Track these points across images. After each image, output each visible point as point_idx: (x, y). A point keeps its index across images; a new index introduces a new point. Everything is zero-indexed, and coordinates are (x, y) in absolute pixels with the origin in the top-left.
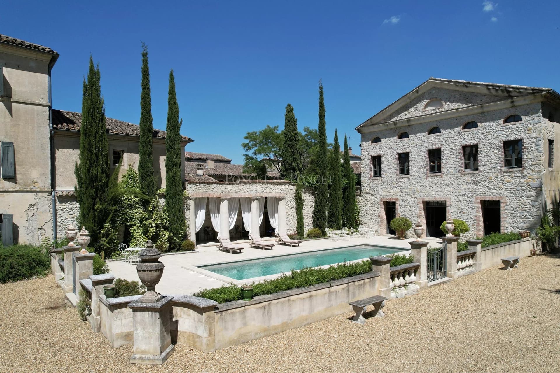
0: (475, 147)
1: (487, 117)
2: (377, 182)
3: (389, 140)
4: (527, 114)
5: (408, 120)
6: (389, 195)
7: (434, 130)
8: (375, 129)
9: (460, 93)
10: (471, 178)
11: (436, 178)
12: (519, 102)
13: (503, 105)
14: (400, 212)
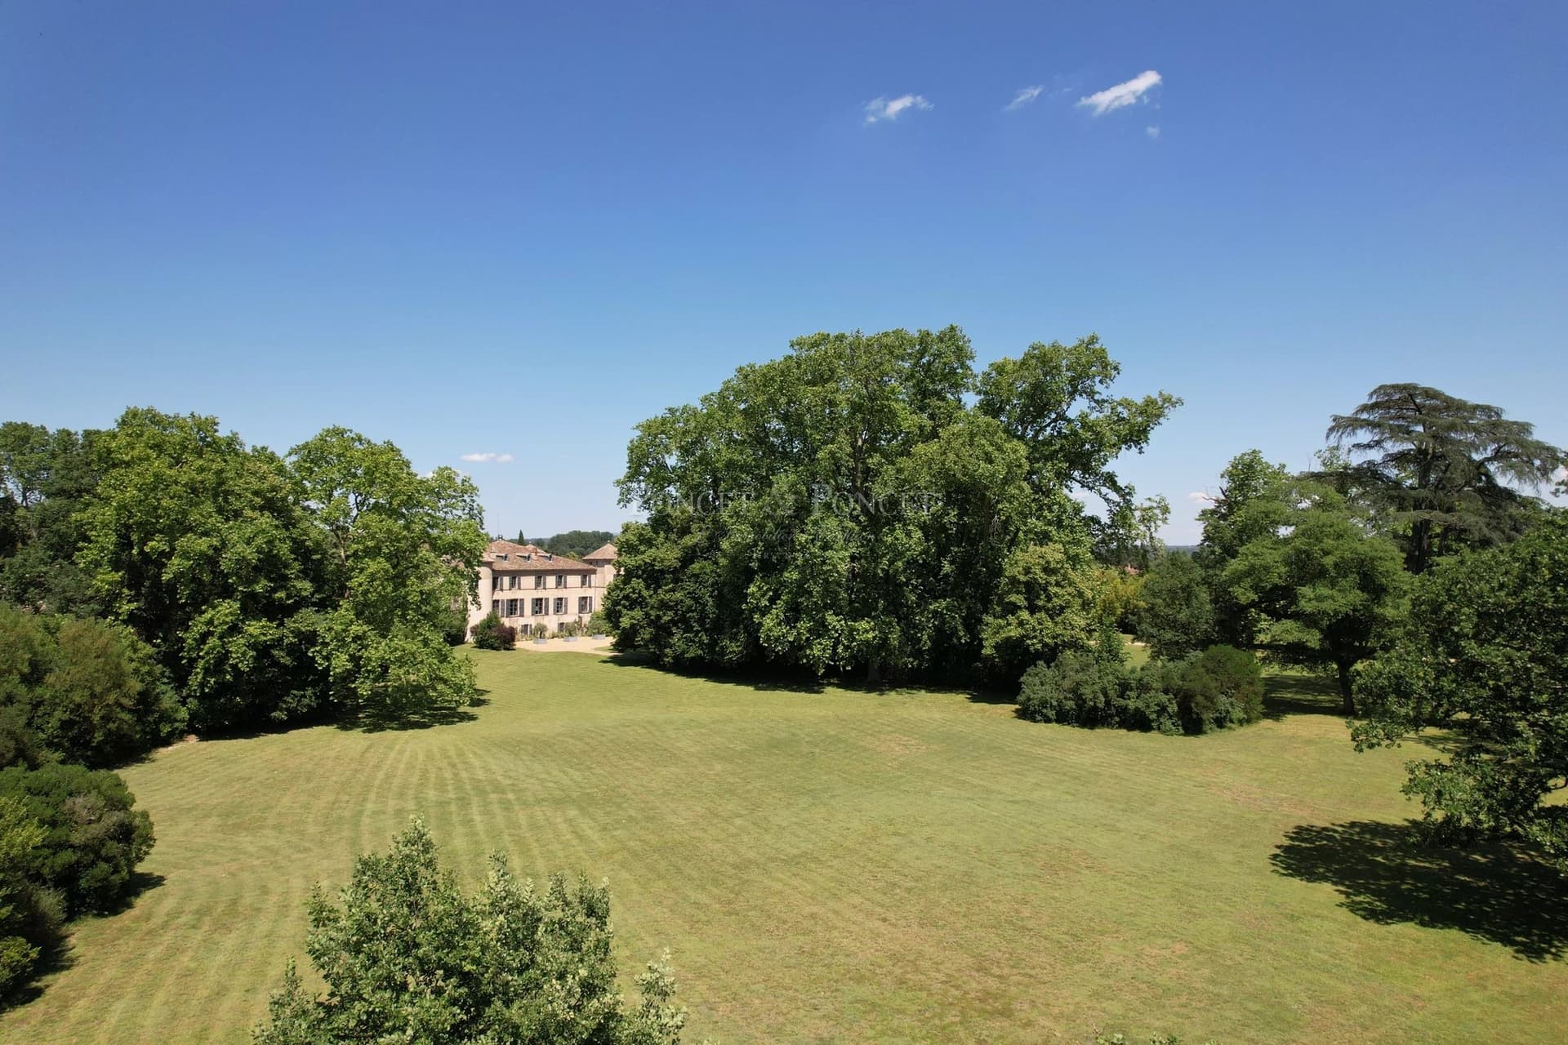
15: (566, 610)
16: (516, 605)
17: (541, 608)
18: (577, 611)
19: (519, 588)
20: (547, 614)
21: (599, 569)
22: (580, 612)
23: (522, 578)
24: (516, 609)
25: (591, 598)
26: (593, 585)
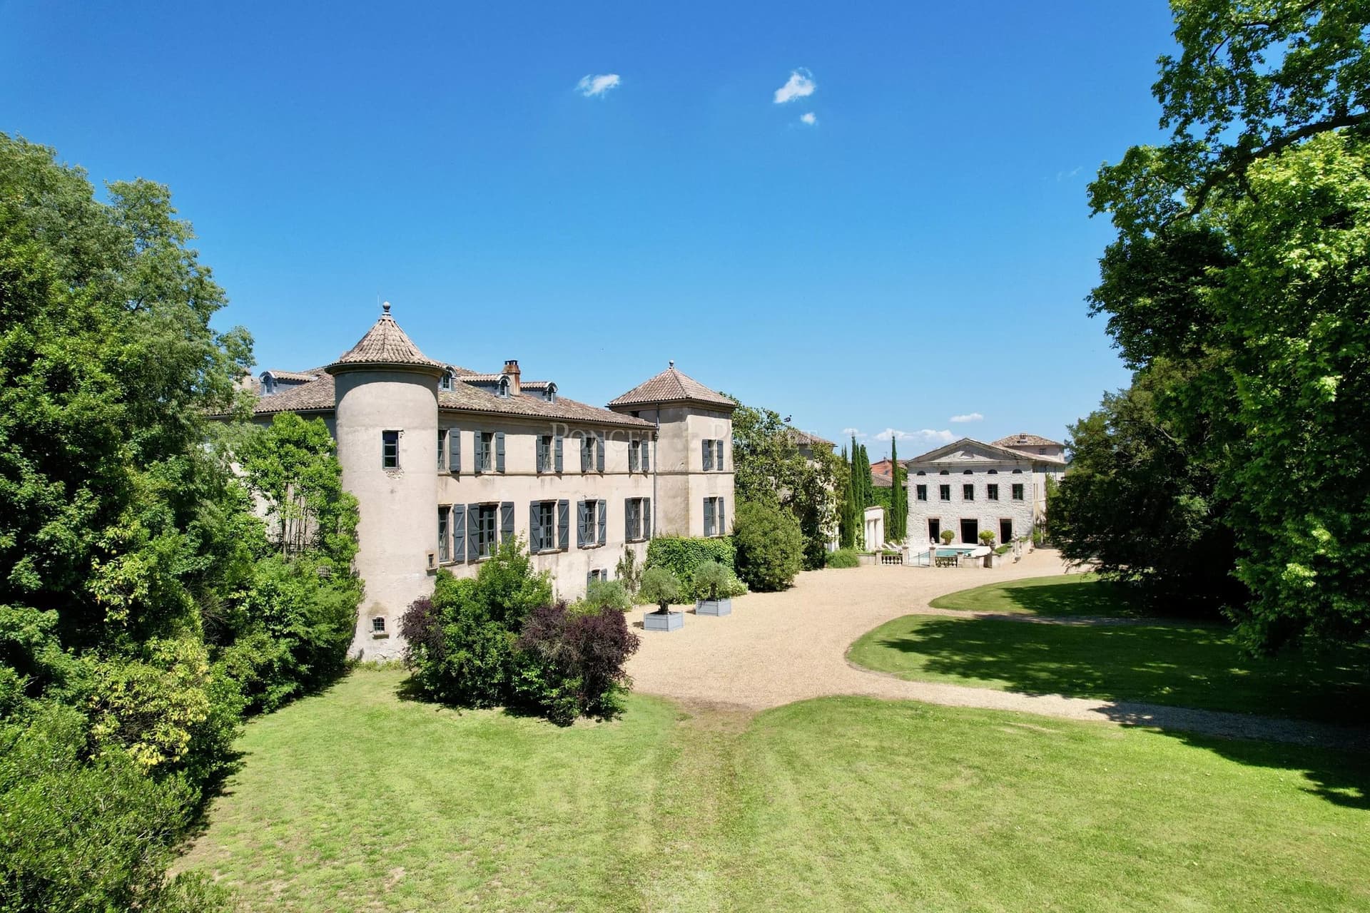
0: (996, 486)
1: (1003, 468)
2: (922, 504)
3: (933, 475)
4: (1026, 470)
5: (950, 464)
6: (934, 515)
7: (968, 472)
8: (921, 465)
9: (986, 451)
10: (994, 505)
11: (969, 504)
12: (1021, 463)
13: (1013, 463)
14: (943, 528)
15: (603, 535)
16: (492, 524)
17: (549, 531)
18: (623, 539)
19: (501, 472)
20: (564, 548)
21: (664, 428)
22: (629, 541)
23: (509, 439)
24: (492, 537)
25: (647, 500)
26: (651, 469)
